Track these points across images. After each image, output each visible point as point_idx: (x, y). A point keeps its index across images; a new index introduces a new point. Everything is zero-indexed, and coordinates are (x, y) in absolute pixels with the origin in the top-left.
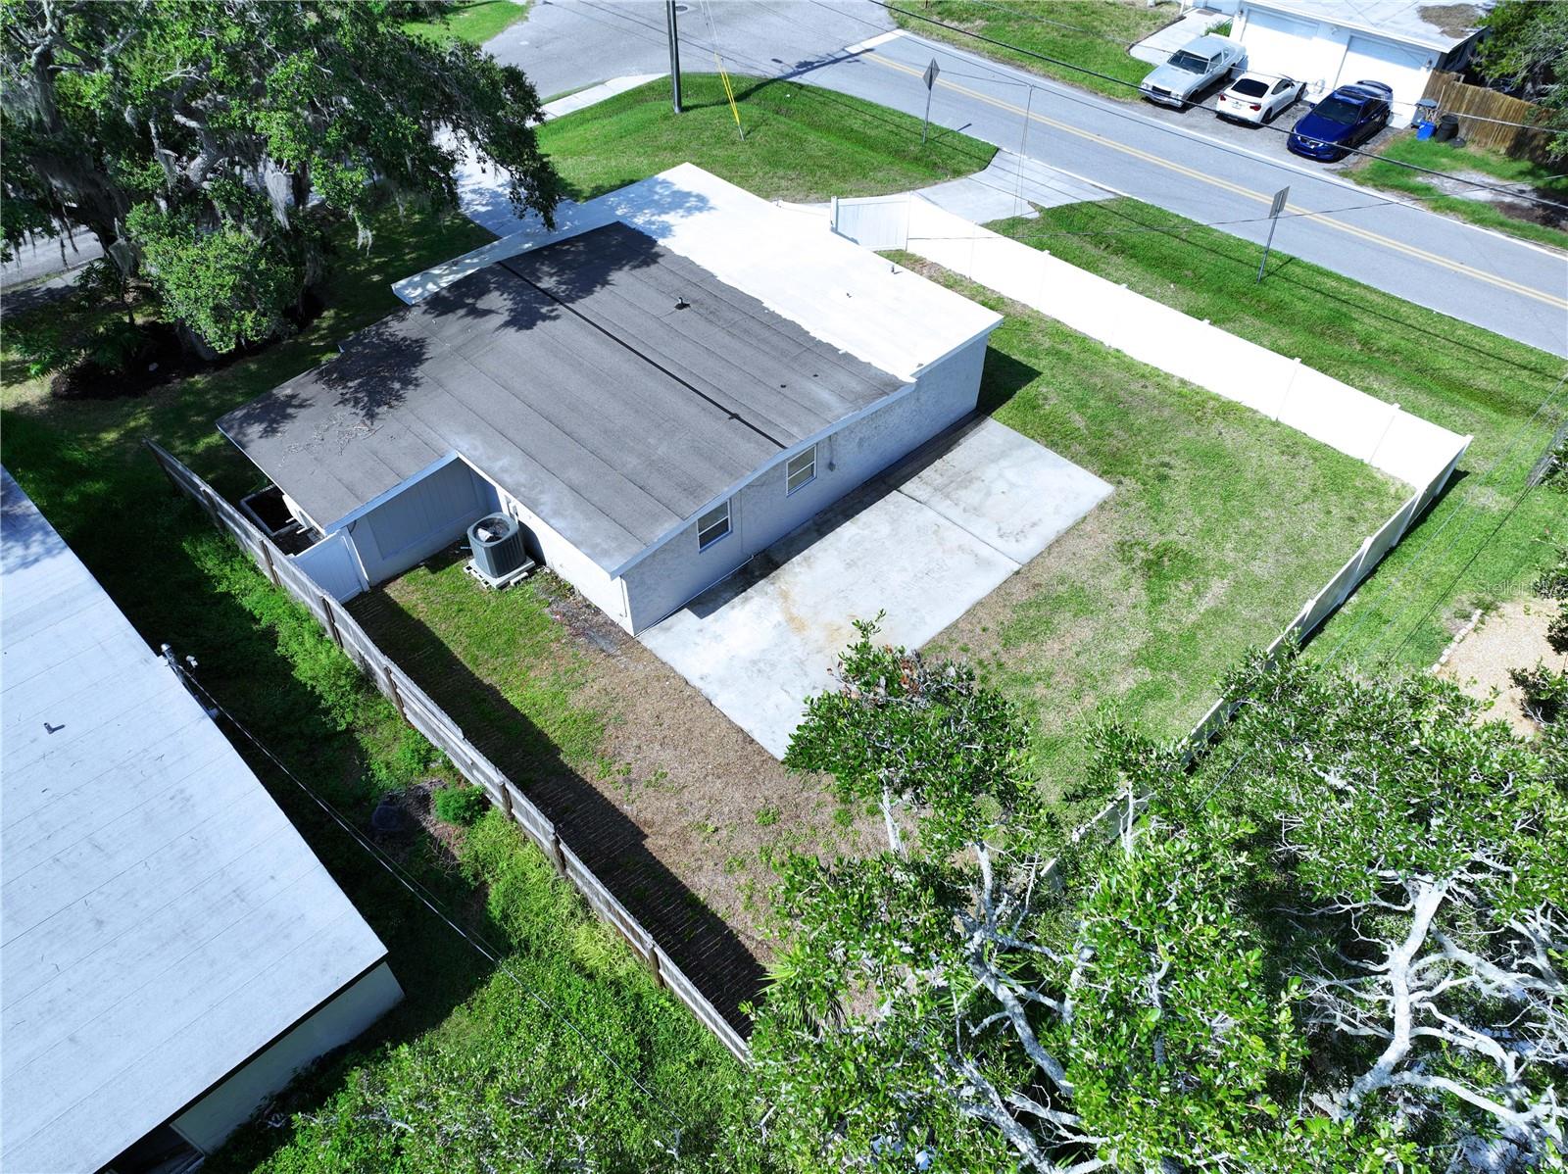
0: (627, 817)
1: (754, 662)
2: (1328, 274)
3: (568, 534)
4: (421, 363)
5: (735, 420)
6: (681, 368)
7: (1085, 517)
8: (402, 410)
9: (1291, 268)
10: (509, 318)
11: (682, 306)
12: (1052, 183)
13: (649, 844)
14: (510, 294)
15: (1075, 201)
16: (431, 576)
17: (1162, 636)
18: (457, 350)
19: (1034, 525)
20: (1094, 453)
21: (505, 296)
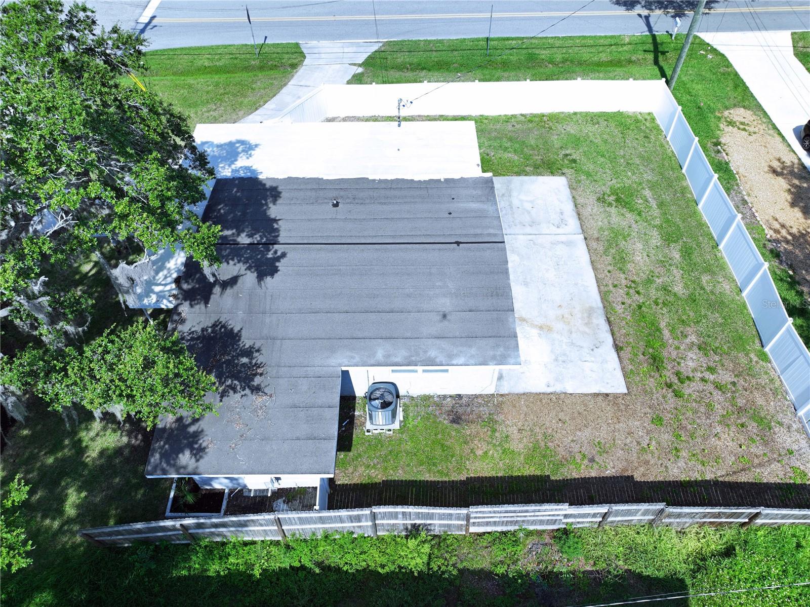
0: (614, 476)
1: (556, 360)
2: (508, 39)
3: (473, 362)
4: (240, 337)
5: (461, 245)
6: (393, 237)
7: (573, 197)
8: (271, 371)
9: (491, 43)
10: (255, 274)
11: (336, 205)
12: (346, 50)
13: (638, 477)
14: (233, 259)
15: (369, 54)
16: (351, 454)
17: (660, 227)
18: (250, 311)
19: (562, 213)
20: (536, 167)
21: (231, 262)
